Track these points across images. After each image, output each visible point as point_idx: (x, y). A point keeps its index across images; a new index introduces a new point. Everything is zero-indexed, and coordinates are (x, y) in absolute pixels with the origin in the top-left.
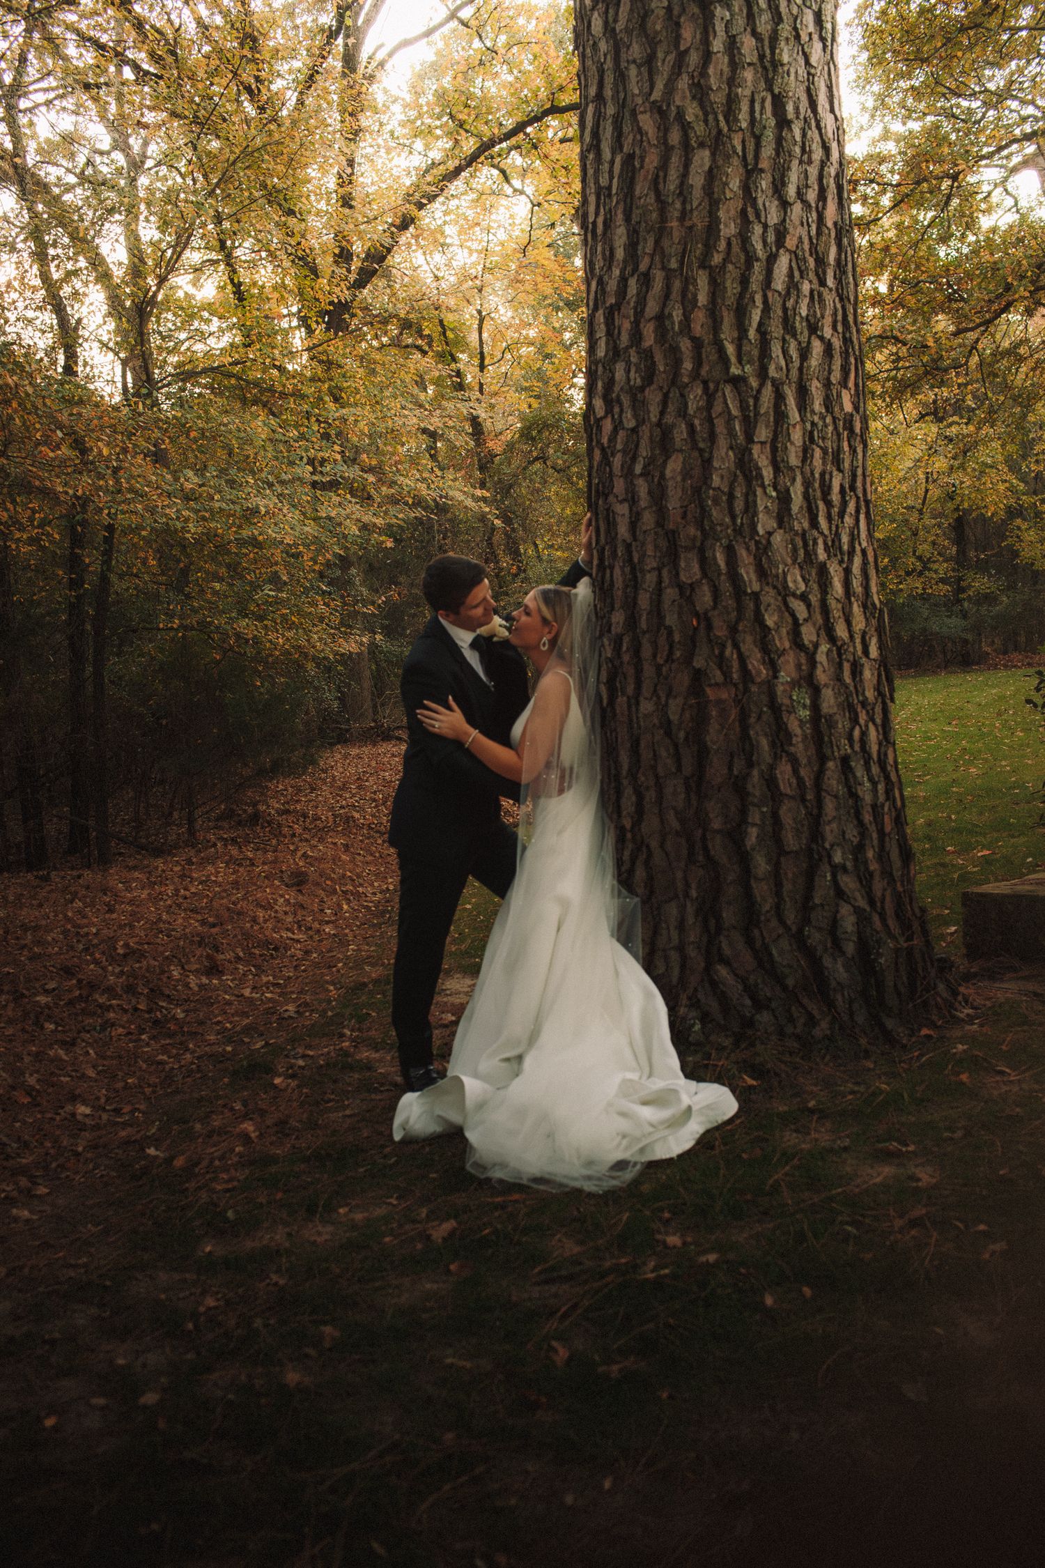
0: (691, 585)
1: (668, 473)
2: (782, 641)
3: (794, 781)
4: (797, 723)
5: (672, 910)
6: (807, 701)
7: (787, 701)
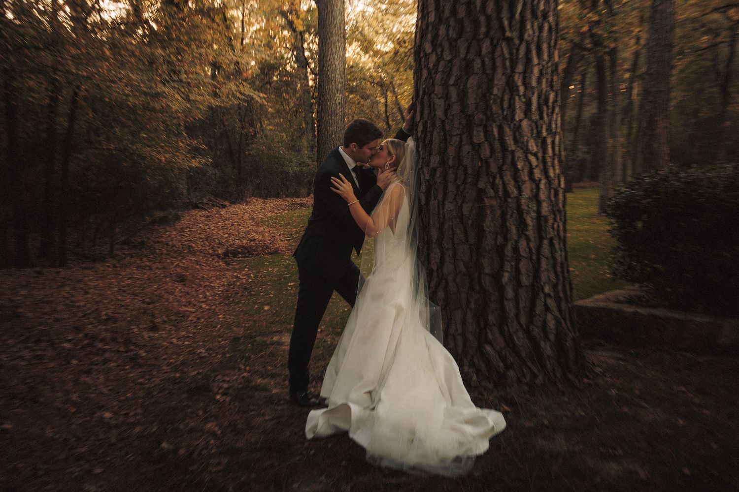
0: (479, 144)
1: (469, 85)
2: (525, 177)
3: (527, 250)
4: (530, 219)
5: (459, 315)
6: (535, 208)
7: (526, 208)
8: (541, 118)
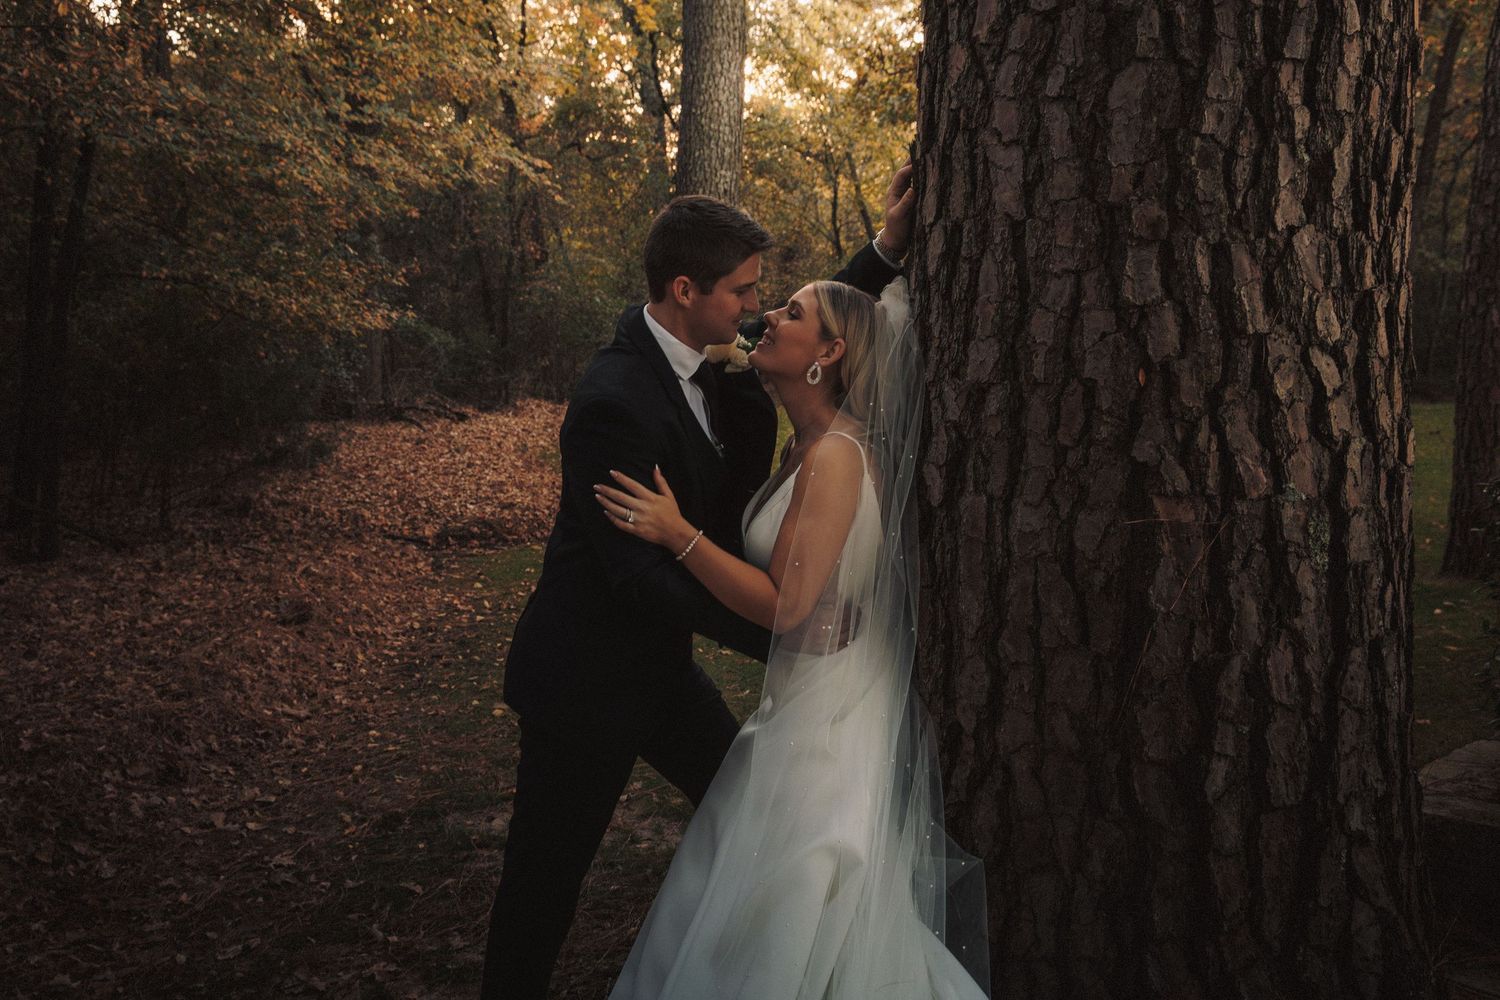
0: (1141, 307)
1: (1114, 102)
2: (1297, 427)
3: (1293, 680)
4: (1310, 576)
5: (1045, 891)
6: (1326, 538)
7: (1297, 536)
8: (1361, 222)
